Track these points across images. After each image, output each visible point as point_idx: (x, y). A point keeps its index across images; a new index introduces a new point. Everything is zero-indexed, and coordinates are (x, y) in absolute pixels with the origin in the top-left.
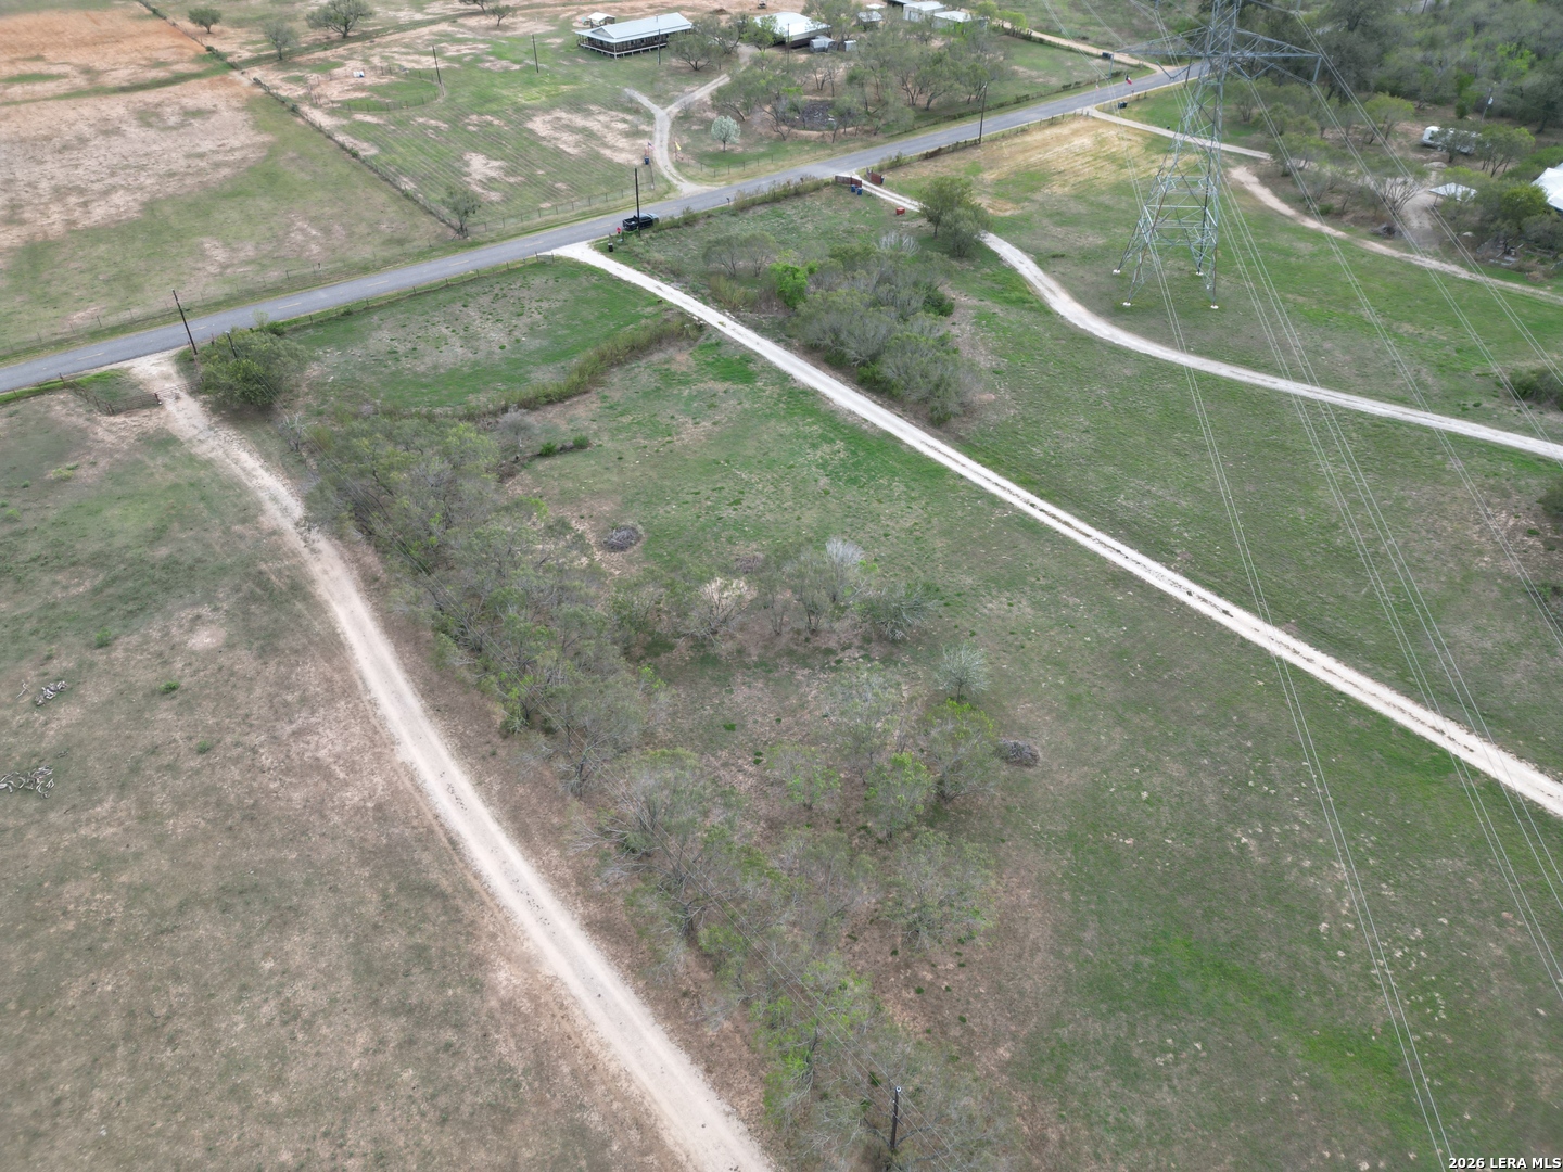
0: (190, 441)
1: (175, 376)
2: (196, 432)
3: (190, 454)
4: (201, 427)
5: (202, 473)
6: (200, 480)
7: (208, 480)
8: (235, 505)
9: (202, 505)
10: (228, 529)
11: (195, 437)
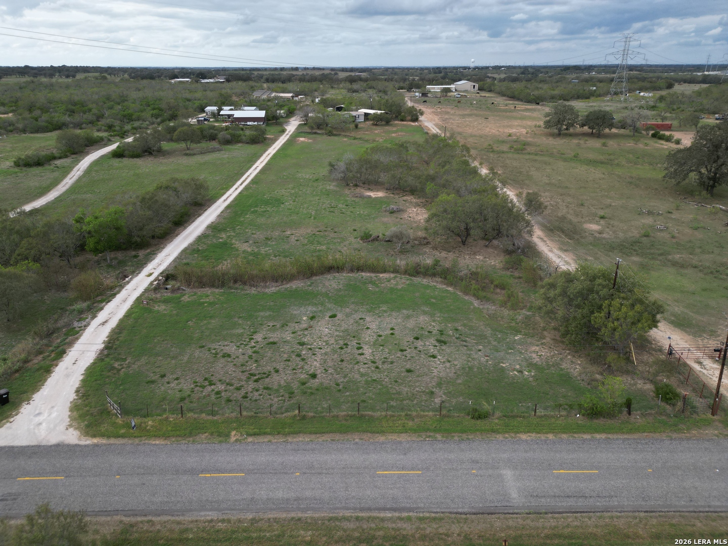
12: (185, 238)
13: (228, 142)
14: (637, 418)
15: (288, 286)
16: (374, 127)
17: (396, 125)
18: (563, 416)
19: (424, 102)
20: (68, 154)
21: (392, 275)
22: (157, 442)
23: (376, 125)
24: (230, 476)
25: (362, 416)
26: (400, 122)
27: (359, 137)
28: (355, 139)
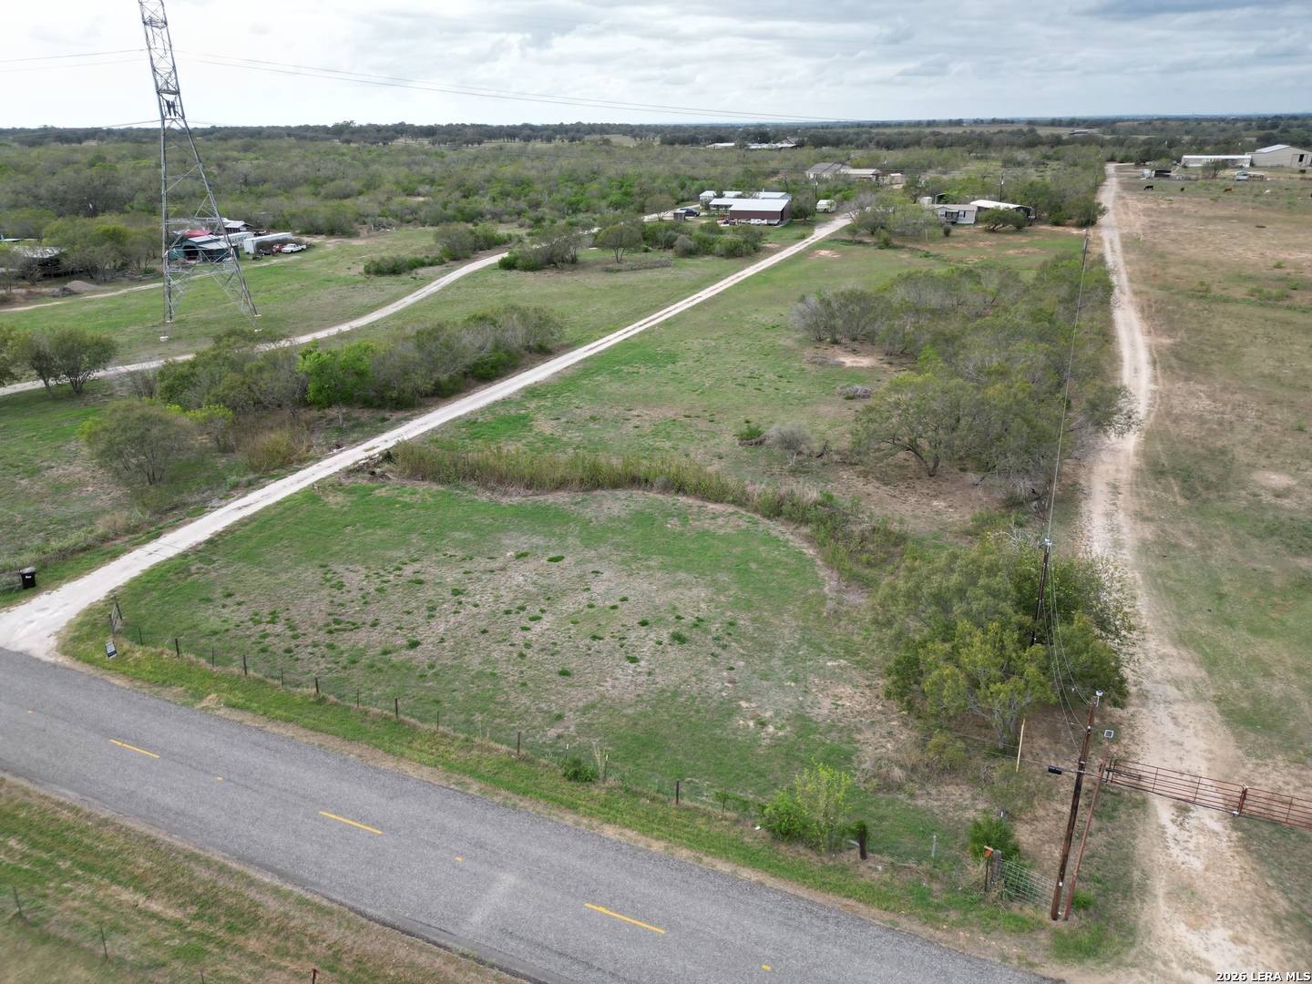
0: (1199, 697)
1: (1160, 886)
2: (1177, 709)
3: (1210, 673)
4: (1161, 713)
5: (1204, 629)
6: (1213, 623)
7: (1198, 616)
8: (1176, 567)
9: (1226, 589)
10: (1202, 548)
11: (1186, 700)
12: (472, 403)
13: (689, 253)
14: (875, 870)
15: (542, 498)
16: (986, 235)
17: (1037, 233)
18: (726, 820)
19: (1148, 187)
20: (447, 260)
21: (731, 509)
22: (117, 682)
23: (993, 231)
24: (140, 753)
25: (401, 722)
26: (1049, 228)
27: (934, 252)
28: (927, 255)
